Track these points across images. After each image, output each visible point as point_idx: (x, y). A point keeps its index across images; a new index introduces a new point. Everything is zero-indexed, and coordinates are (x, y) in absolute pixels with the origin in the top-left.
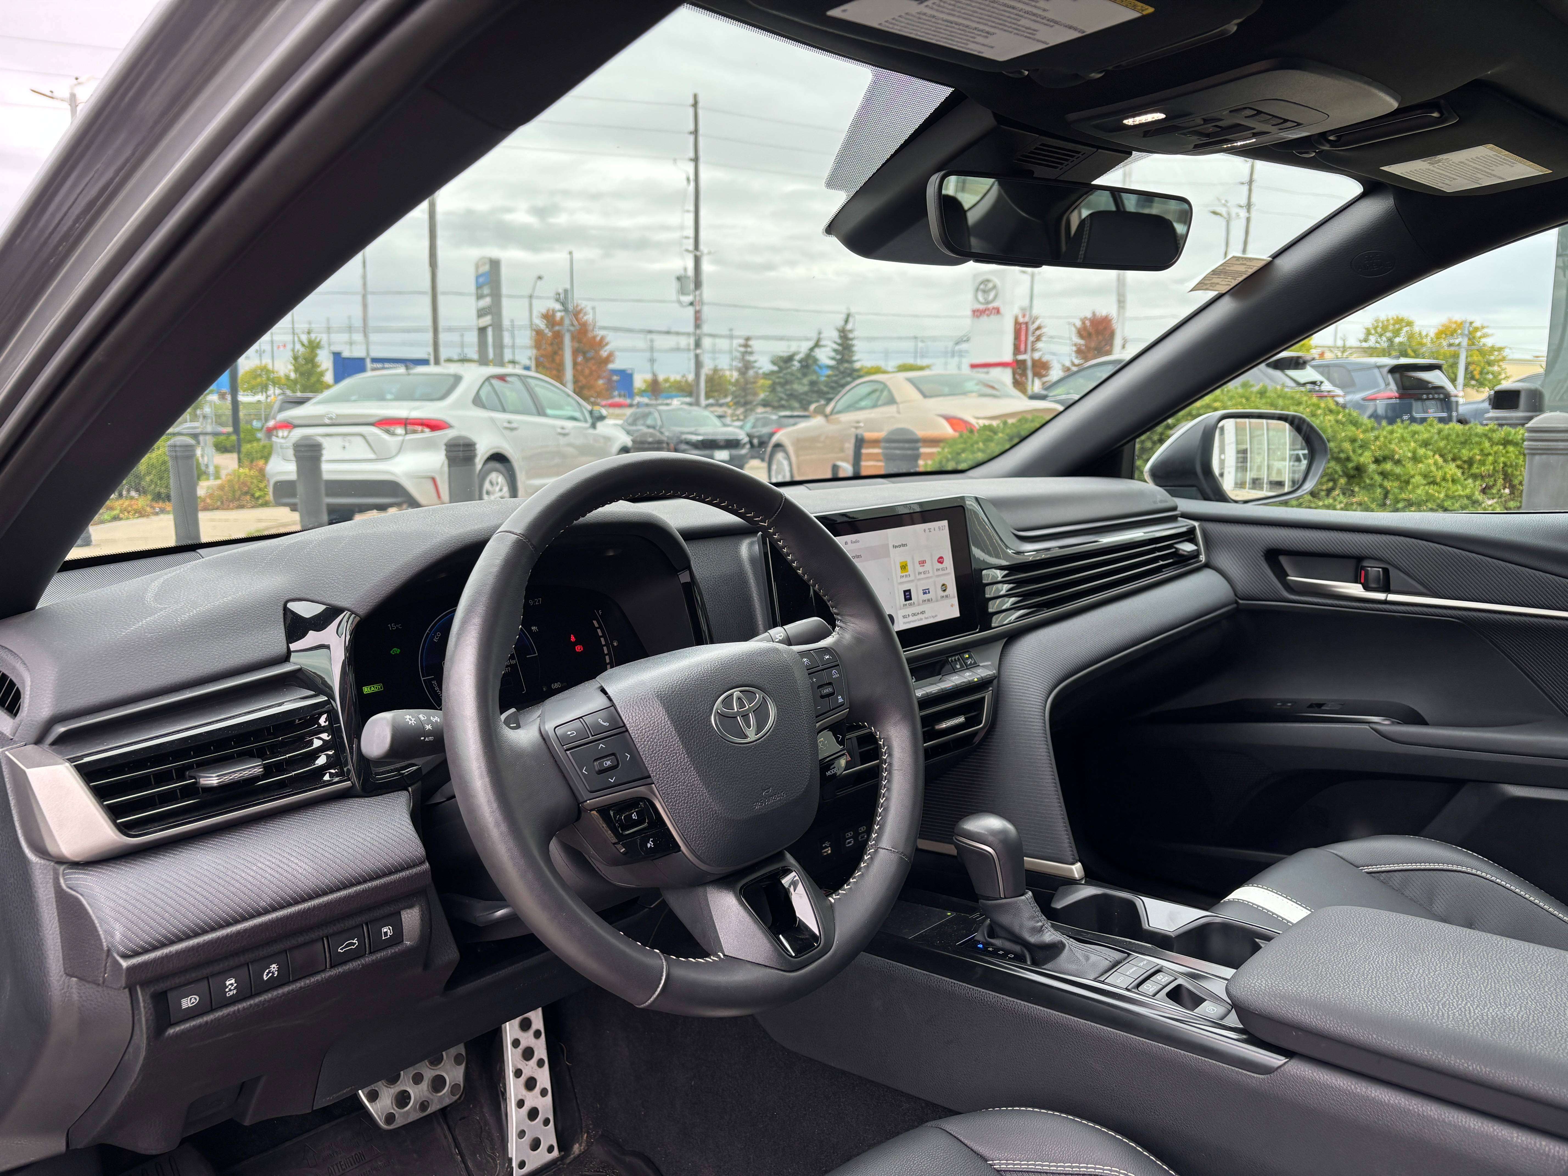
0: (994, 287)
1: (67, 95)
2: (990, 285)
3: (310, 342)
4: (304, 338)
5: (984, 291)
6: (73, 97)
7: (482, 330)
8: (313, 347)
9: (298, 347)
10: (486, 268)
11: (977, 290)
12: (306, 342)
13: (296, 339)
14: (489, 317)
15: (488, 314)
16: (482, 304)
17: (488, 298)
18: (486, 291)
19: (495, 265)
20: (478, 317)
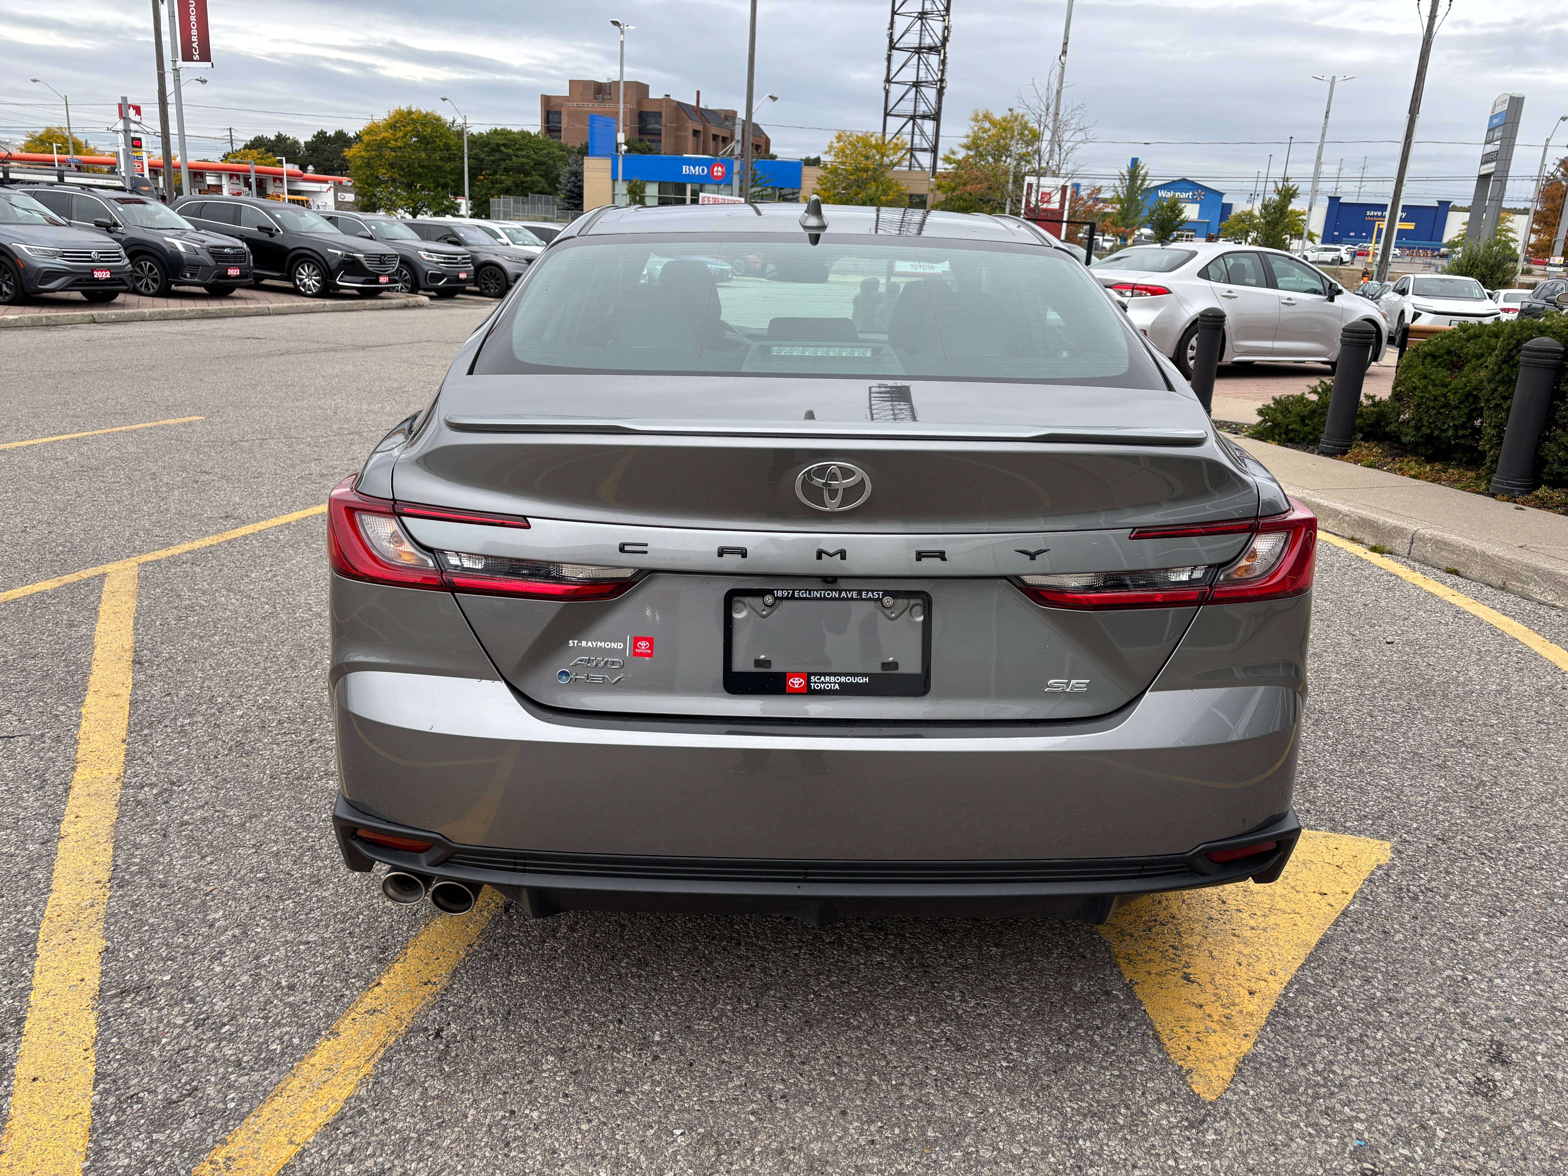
7: (1484, 178)
10: (1505, 107)
14: (1494, 164)
15: (1493, 161)
16: (1490, 148)
17: (1498, 142)
18: (1498, 134)
19: (1516, 104)
20: (1482, 164)
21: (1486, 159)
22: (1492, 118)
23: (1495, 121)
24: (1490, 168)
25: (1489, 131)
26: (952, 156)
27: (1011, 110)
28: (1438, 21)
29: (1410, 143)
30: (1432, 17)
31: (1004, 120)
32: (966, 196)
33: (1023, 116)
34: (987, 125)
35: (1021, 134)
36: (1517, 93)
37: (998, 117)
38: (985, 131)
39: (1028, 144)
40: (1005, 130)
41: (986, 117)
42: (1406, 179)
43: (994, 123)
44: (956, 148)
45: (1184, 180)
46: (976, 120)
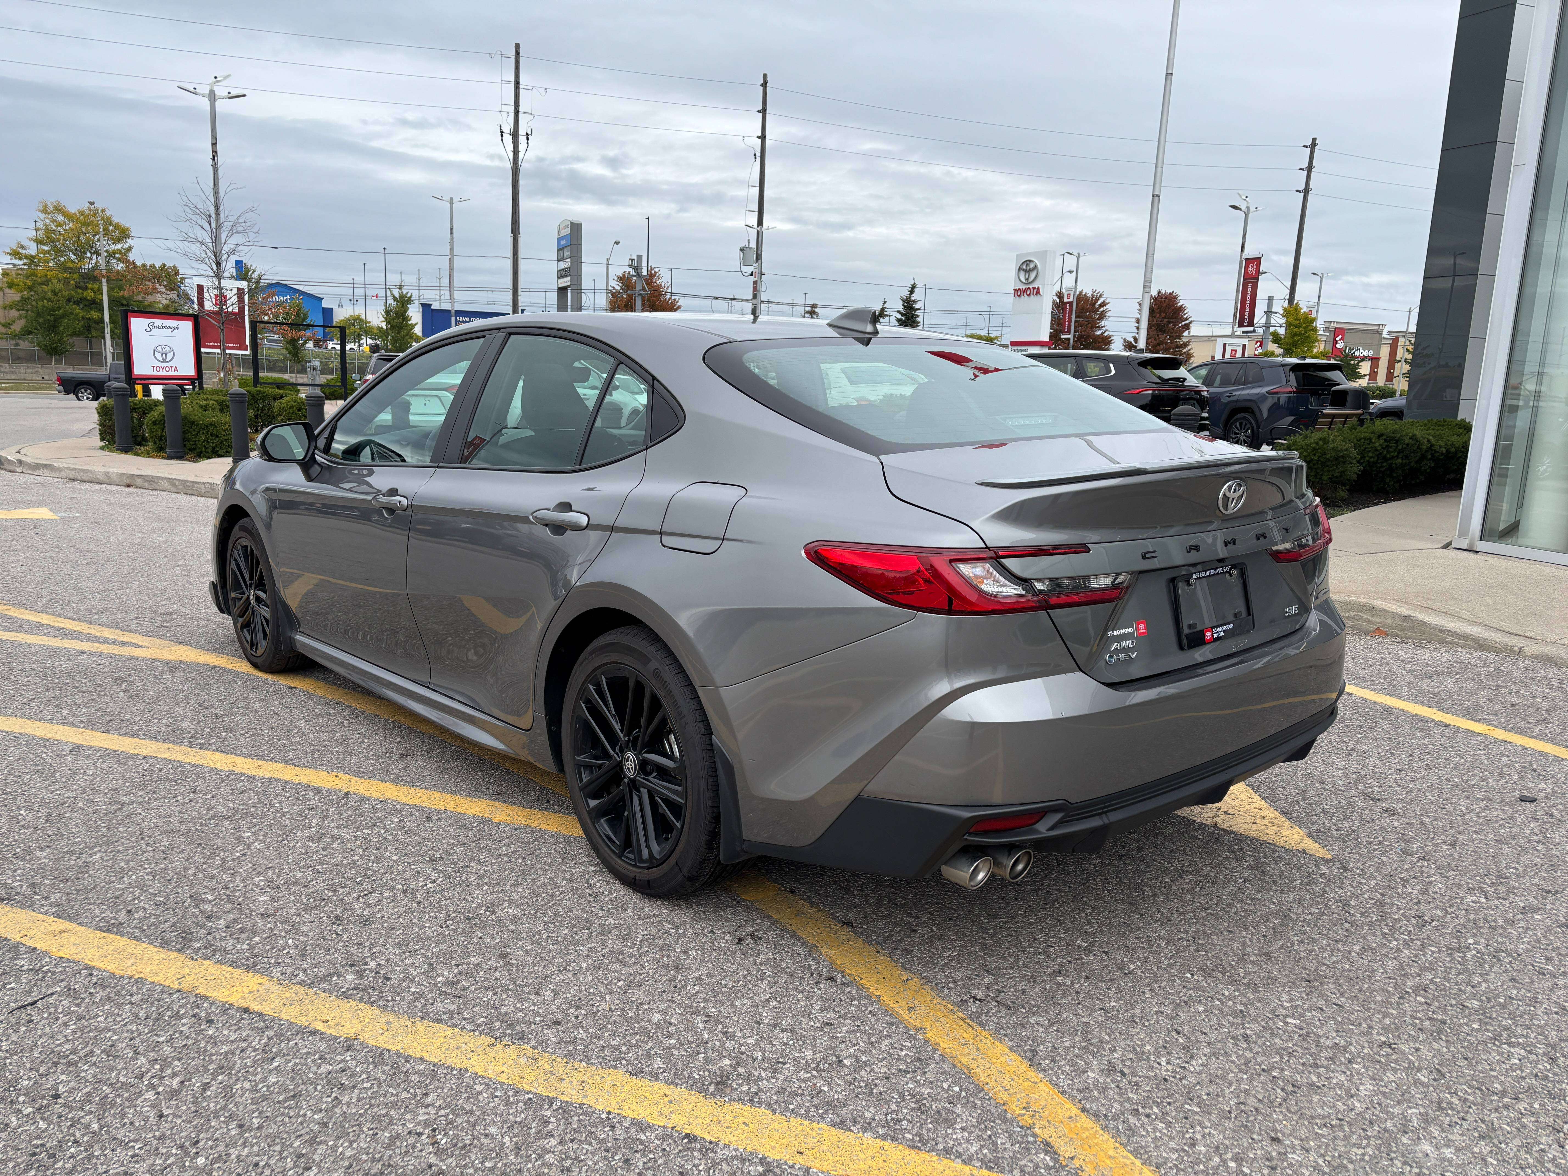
0: (1036, 267)
1: (207, 92)
2: (1032, 266)
3: (402, 296)
4: (396, 293)
5: (1026, 271)
6: (212, 92)
7: (562, 291)
8: (404, 301)
9: (391, 301)
10: (568, 231)
11: (1020, 268)
12: (397, 295)
13: (389, 293)
14: (569, 278)
15: (567, 276)
16: (563, 265)
17: (569, 260)
18: (567, 253)
19: (576, 228)
20: (559, 278)
21: (561, 274)
22: (559, 240)
23: (563, 242)
24: (566, 282)
25: (559, 250)
26: (21, 251)
27: (92, 203)
28: (521, 155)
29: (517, 258)
30: (516, 152)
31: (82, 213)
32: (50, 295)
33: (103, 211)
34: (60, 218)
35: (106, 230)
36: (576, 220)
37: (73, 209)
38: (60, 225)
39: (119, 240)
40: (85, 224)
41: (58, 209)
42: (520, 290)
43: (69, 217)
44: (26, 243)
45: (278, 284)
46: (45, 211)
